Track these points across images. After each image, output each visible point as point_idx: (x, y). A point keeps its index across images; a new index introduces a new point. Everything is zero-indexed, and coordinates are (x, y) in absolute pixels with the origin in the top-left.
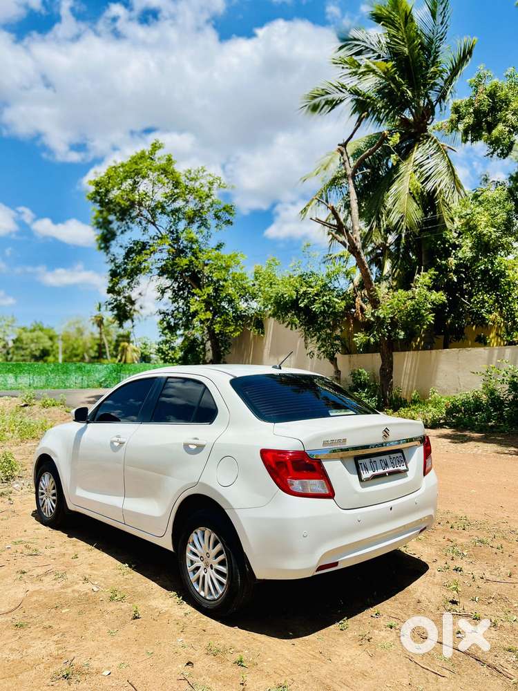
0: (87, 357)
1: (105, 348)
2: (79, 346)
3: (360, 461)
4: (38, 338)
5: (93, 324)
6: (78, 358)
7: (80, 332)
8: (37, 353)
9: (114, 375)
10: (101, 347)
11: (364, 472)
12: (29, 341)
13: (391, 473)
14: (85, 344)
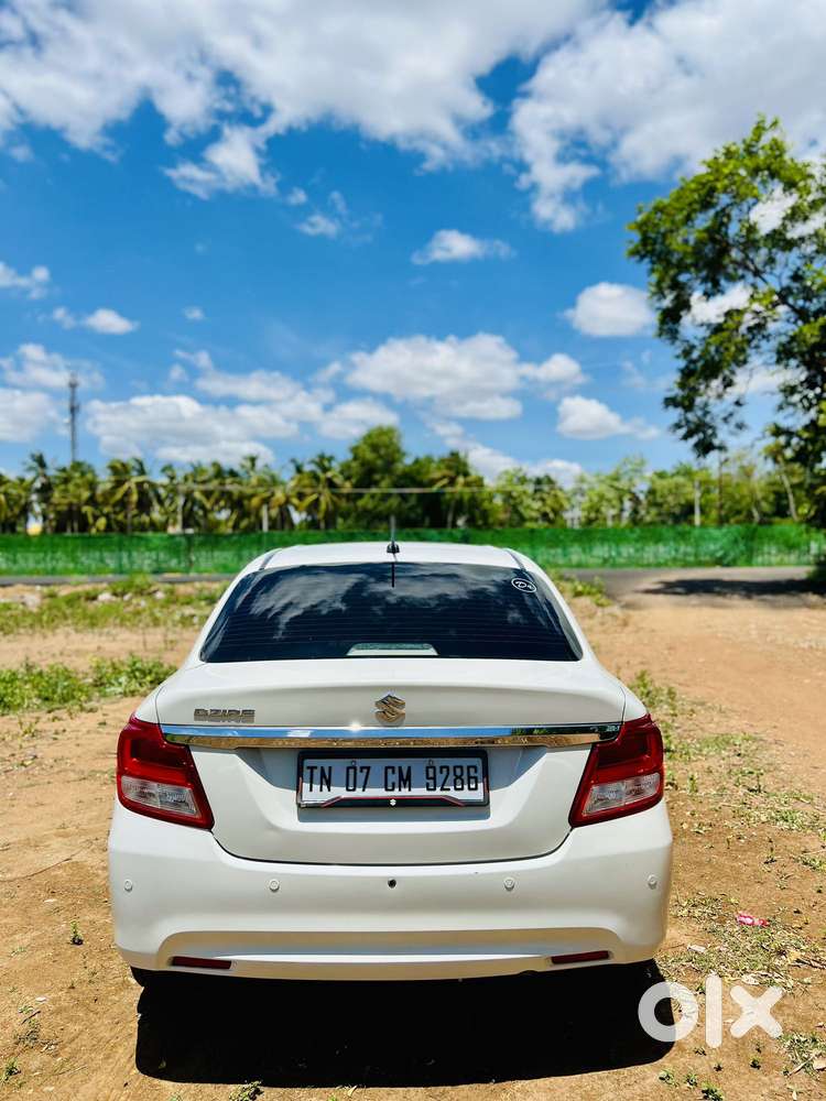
0: (756, 514)
1: (787, 498)
2: (743, 497)
3: (308, 762)
4: (678, 486)
5: (766, 458)
6: (741, 517)
7: (747, 473)
8: (677, 510)
9: (742, 547)
10: (780, 496)
11: (316, 787)
12: (666, 492)
13: (404, 803)
14: (752, 492)
